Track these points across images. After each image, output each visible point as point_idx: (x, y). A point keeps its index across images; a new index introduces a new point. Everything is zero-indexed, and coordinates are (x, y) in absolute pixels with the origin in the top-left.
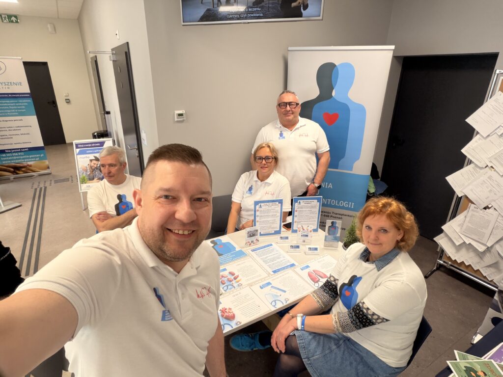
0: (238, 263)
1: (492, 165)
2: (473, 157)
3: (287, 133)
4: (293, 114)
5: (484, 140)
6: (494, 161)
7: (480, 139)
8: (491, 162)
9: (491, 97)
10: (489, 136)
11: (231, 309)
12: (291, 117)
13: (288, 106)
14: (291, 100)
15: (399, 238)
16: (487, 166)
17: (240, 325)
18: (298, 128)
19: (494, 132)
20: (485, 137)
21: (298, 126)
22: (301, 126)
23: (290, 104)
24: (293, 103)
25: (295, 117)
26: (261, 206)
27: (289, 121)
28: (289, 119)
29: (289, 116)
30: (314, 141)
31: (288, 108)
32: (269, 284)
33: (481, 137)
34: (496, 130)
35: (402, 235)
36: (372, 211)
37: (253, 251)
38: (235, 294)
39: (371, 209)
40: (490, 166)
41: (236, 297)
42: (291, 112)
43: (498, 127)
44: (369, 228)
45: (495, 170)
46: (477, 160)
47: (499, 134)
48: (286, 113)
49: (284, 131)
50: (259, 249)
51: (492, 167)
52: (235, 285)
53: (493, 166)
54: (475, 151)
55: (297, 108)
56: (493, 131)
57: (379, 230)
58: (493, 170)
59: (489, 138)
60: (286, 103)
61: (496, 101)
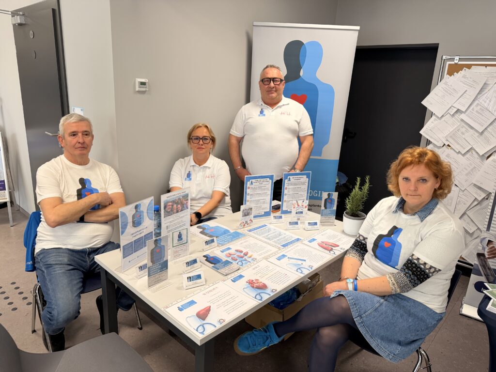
0: (241, 242)
1: (448, 143)
2: (431, 137)
3: (268, 111)
4: (276, 91)
5: (439, 121)
6: (450, 140)
7: (435, 120)
8: (447, 140)
9: (440, 81)
10: (443, 116)
11: (258, 280)
12: (274, 95)
13: (272, 82)
14: (275, 76)
15: (437, 186)
16: (444, 145)
17: (276, 292)
18: (280, 107)
19: (447, 113)
20: (440, 117)
21: (280, 104)
22: (283, 105)
23: (274, 79)
24: (277, 79)
25: (279, 95)
26: (252, 183)
27: (272, 99)
28: (272, 97)
29: (272, 93)
30: (296, 121)
31: (272, 84)
32: (284, 256)
33: (436, 118)
34: (448, 110)
35: (439, 183)
36: (409, 162)
37: (250, 231)
38: (254, 267)
39: (407, 161)
40: (447, 144)
41: (256, 269)
42: (274, 89)
43: (450, 108)
44: (407, 179)
45: (452, 148)
46: (435, 140)
47: (452, 114)
48: (270, 91)
49: (266, 109)
50: (255, 229)
51: (448, 145)
52: (249, 260)
53: (450, 144)
54: (432, 131)
55: (281, 85)
56: (447, 111)
57: (418, 180)
58: (449, 148)
59: (444, 119)
60: (270, 79)
61: (446, 84)
